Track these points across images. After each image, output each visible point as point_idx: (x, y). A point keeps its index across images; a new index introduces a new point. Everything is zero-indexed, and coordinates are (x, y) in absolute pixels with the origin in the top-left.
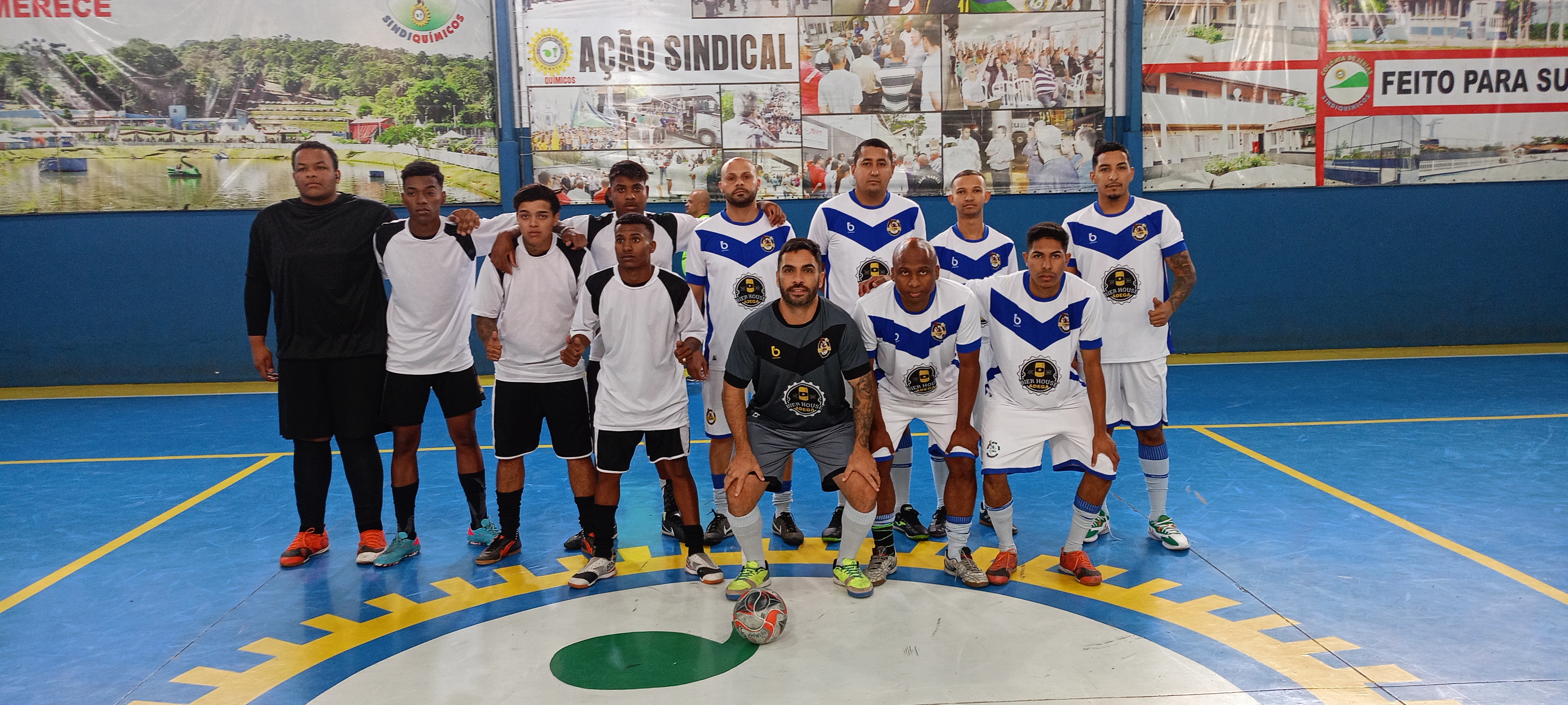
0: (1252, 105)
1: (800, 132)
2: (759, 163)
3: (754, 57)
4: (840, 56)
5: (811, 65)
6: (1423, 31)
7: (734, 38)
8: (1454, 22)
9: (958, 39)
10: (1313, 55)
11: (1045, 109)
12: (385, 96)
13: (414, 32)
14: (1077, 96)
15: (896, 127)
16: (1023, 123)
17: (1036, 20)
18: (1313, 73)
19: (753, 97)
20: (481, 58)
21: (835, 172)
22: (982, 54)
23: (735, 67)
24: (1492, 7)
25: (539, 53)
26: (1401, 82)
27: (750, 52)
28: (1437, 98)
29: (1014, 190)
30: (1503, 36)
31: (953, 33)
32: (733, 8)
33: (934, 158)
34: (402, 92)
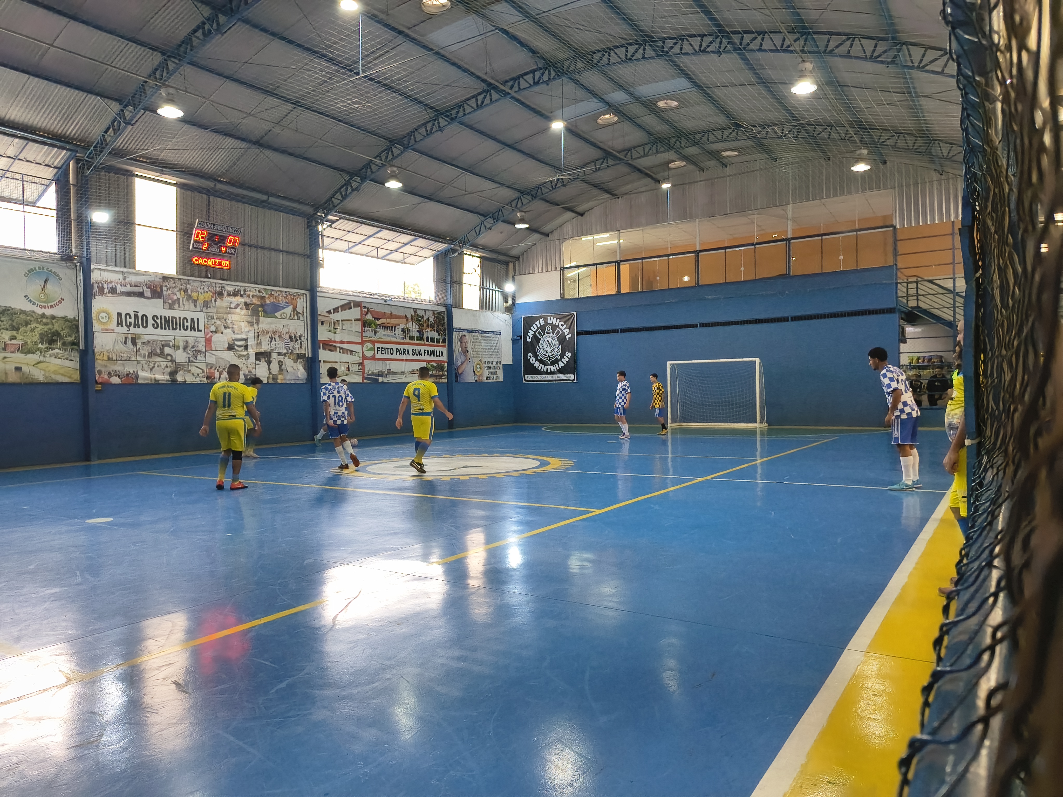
0: (345, 355)
1: (205, 356)
2: (190, 368)
3: (187, 326)
4: (219, 329)
5: (209, 331)
6: (385, 335)
7: (180, 318)
8: (392, 333)
9: (260, 326)
10: (360, 340)
11: (288, 353)
12: (23, 331)
13: (39, 304)
14: (297, 349)
15: (240, 356)
16: (281, 358)
17: (285, 322)
18: (361, 346)
19: (187, 342)
20: (72, 317)
21: (218, 373)
22: (268, 332)
23: (180, 330)
24: (400, 330)
25: (99, 316)
26: (382, 351)
27: (186, 324)
28: (389, 356)
29: (279, 381)
30: (403, 338)
31: (258, 323)
32: (179, 307)
33: (253, 368)
34: (32, 330)
